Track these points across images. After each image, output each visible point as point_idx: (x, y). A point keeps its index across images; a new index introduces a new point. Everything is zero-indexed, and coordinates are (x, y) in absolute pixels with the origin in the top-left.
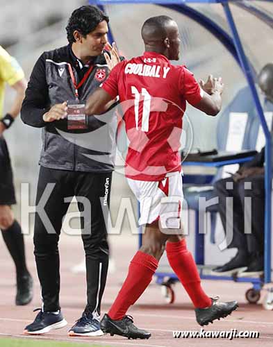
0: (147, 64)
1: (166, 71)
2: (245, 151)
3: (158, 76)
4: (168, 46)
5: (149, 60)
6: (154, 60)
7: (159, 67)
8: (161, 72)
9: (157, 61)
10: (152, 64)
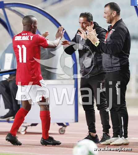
0: (24, 35)
1: (32, 37)
2: (12, 69)
3: (29, 39)
4: (33, 27)
5: (24, 34)
6: (26, 34)
7: (28, 36)
8: (30, 38)
9: (27, 34)
10: (26, 36)
